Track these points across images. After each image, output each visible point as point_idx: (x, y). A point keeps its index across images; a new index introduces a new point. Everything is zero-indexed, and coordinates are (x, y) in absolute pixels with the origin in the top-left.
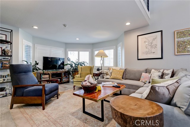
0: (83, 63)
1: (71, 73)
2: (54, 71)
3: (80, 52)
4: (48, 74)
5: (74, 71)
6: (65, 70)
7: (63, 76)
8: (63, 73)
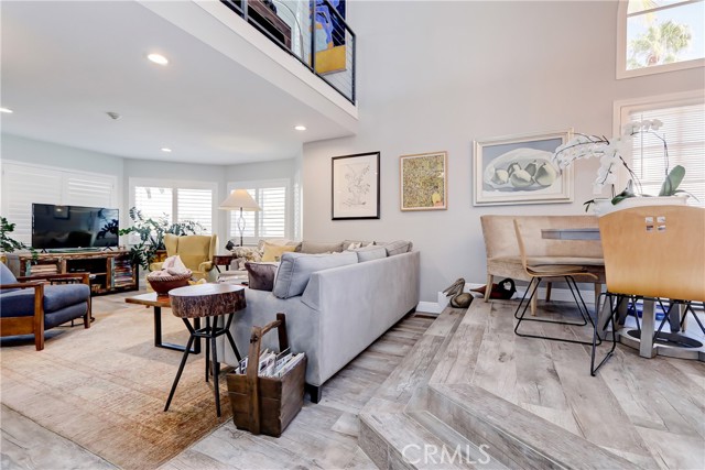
0: (188, 227)
1: (145, 258)
2: (79, 253)
3: (181, 192)
4: (55, 262)
5: (155, 253)
6: (122, 250)
7: (113, 267)
8: (112, 260)
